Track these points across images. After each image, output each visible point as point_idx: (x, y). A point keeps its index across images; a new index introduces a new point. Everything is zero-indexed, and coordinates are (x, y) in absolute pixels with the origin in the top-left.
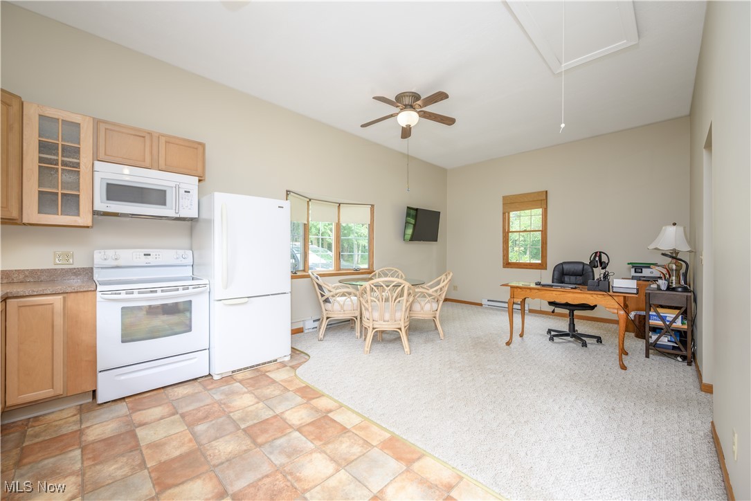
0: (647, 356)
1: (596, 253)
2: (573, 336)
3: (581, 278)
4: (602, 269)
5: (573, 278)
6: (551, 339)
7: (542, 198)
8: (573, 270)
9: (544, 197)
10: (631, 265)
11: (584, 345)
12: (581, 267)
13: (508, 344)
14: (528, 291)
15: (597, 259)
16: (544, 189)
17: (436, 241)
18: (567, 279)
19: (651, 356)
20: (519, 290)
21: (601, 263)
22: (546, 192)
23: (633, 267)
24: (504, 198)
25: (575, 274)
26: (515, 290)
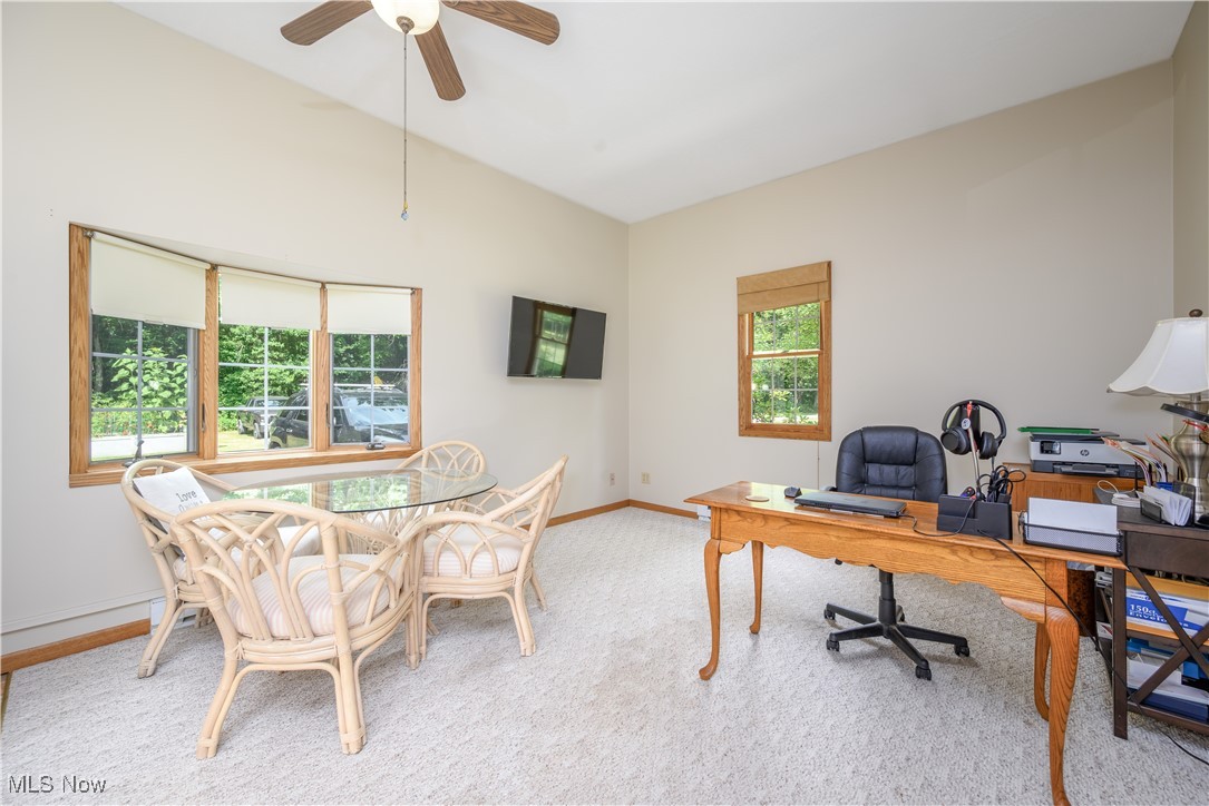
0: (1120, 732)
1: (963, 405)
2: (890, 635)
3: (910, 469)
4: (984, 456)
5: (889, 470)
6: (833, 644)
7: (817, 279)
8: (888, 449)
9: (825, 278)
10: (1029, 434)
11: (924, 672)
12: (911, 438)
13: (706, 674)
14: (759, 522)
15: (966, 424)
16: (822, 258)
17: (598, 375)
18: (873, 471)
19: (1132, 731)
20: (735, 518)
21: (979, 439)
22: (829, 264)
23: (1034, 438)
24: (741, 281)
25: (894, 459)
26: (725, 516)
